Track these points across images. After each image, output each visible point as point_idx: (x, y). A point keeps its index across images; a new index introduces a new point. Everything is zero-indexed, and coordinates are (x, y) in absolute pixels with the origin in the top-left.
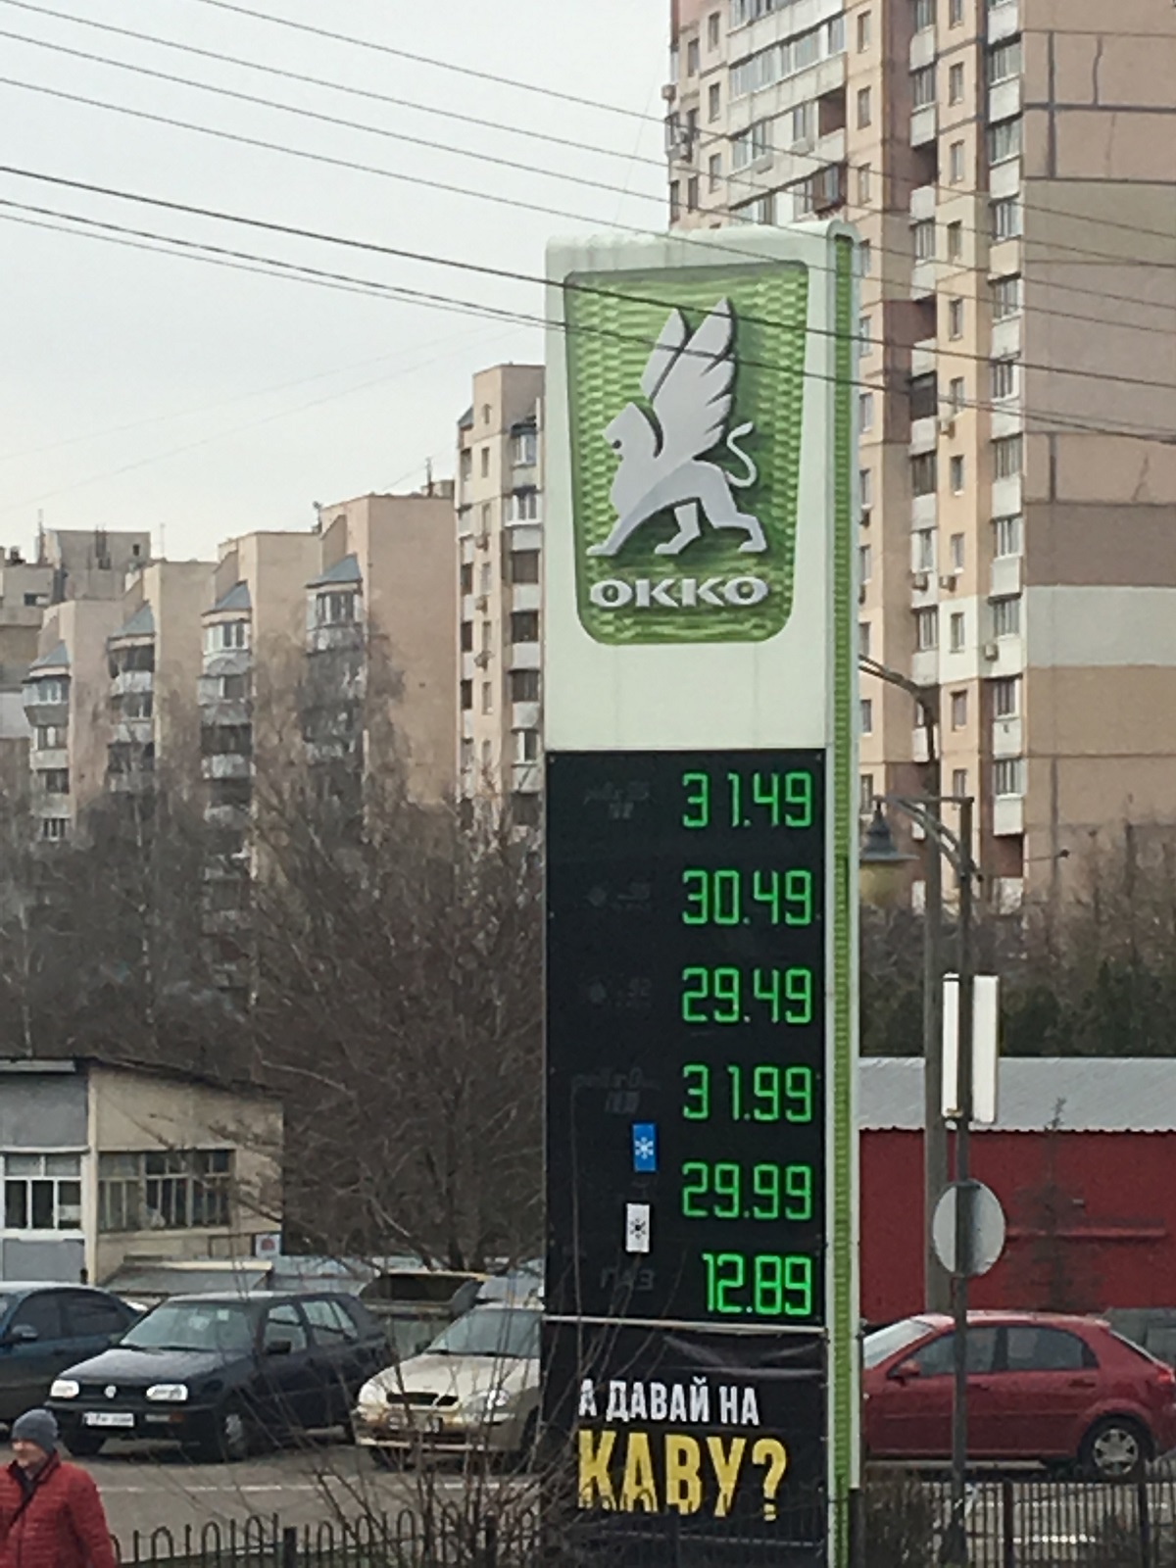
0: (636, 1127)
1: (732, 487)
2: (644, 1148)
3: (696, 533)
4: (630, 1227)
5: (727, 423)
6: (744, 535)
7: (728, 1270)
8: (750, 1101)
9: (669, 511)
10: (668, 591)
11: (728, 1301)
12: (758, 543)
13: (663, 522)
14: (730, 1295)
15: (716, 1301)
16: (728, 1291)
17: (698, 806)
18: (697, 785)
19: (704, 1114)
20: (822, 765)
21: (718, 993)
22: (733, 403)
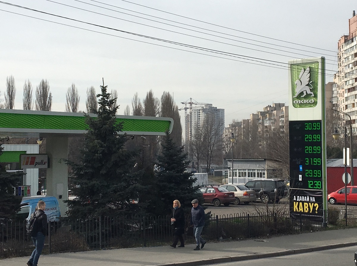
0: (300, 166)
1: (310, 89)
2: (301, 168)
3: (306, 94)
4: (299, 178)
5: (309, 81)
6: (311, 94)
7: (311, 183)
8: (313, 163)
9: (303, 92)
10: (303, 101)
11: (311, 187)
12: (313, 95)
13: (302, 93)
14: (311, 186)
15: (310, 187)
16: (311, 185)
17: (307, 127)
18: (306, 124)
19: (308, 164)
20: (321, 122)
21: (309, 150)
22: (310, 79)
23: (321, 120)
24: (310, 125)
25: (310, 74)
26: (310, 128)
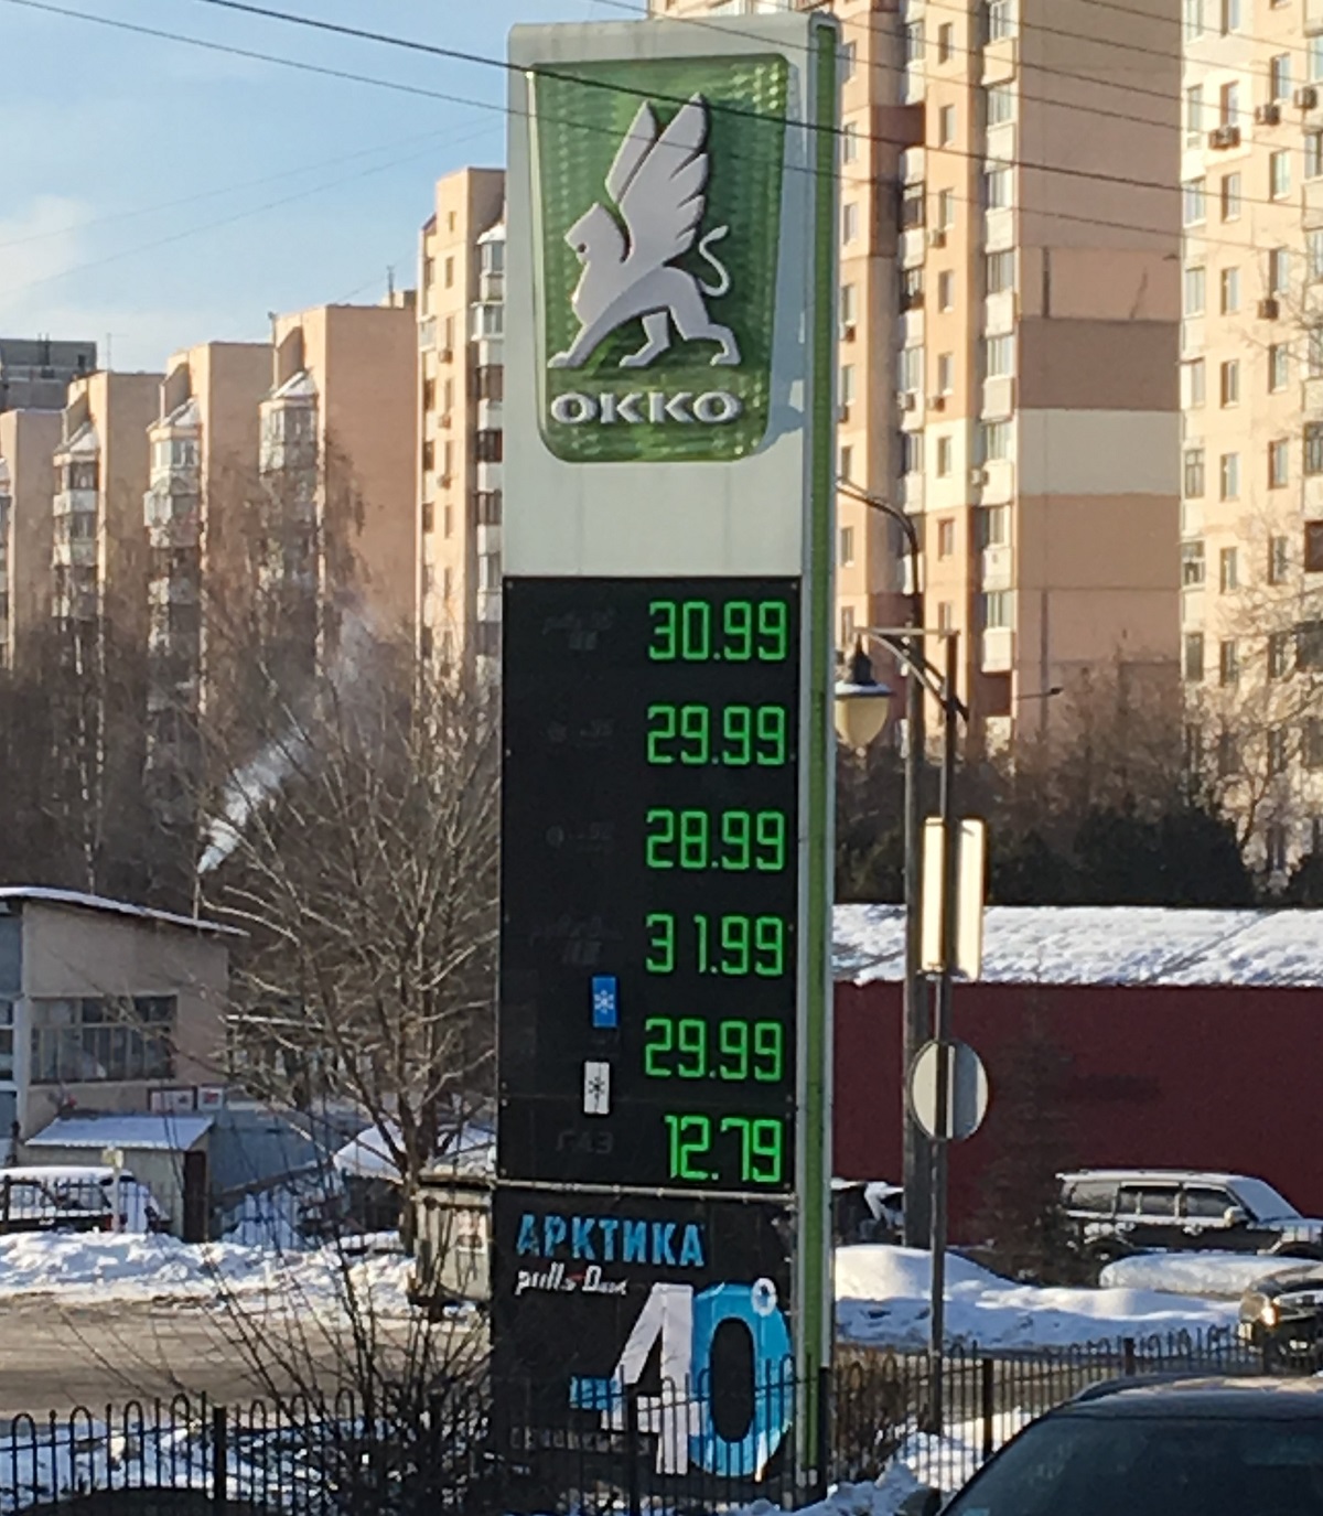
0: (596, 980)
1: (704, 295)
2: (604, 1002)
3: (665, 344)
4: (588, 1087)
5: (700, 228)
6: (715, 346)
7: (692, 1134)
8: (717, 953)
9: (637, 320)
10: (634, 407)
11: (692, 1166)
12: (729, 353)
13: (631, 332)
14: (695, 1161)
15: (679, 1165)
16: (692, 1156)
17: (665, 638)
18: (664, 614)
19: (668, 967)
20: (797, 594)
21: (686, 839)
22: (707, 204)
23: (797, 579)
24: (696, 616)
25: (710, 163)
26: (696, 645)
